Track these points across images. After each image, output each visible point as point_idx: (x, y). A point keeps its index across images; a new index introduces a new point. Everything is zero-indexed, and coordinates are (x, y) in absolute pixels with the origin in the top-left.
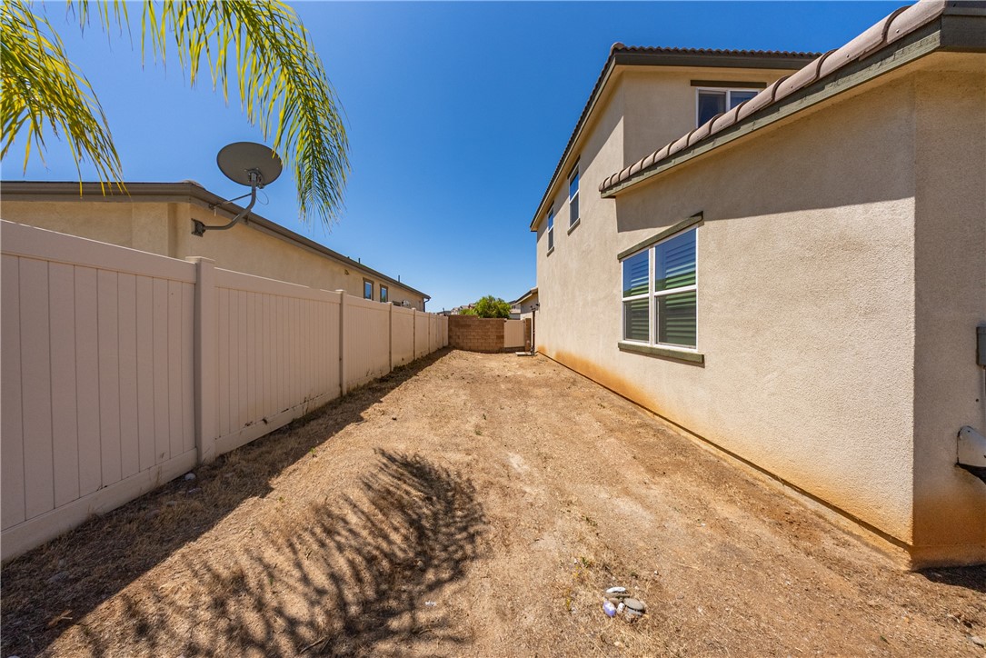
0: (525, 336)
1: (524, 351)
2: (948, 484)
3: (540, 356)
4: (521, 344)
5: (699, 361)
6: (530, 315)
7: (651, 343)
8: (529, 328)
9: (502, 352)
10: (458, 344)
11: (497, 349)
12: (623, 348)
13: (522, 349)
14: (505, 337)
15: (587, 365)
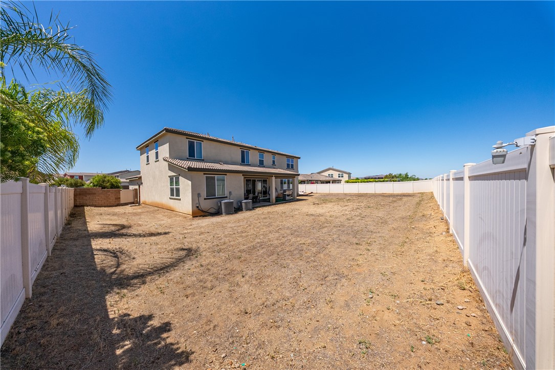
0: (134, 197)
1: (134, 204)
2: (195, 209)
3: (143, 205)
4: (132, 200)
5: (180, 200)
6: (137, 187)
7: (175, 197)
8: (136, 193)
9: (119, 206)
10: (86, 204)
11: (115, 204)
12: (170, 198)
13: (133, 203)
14: (121, 198)
15: (162, 205)
